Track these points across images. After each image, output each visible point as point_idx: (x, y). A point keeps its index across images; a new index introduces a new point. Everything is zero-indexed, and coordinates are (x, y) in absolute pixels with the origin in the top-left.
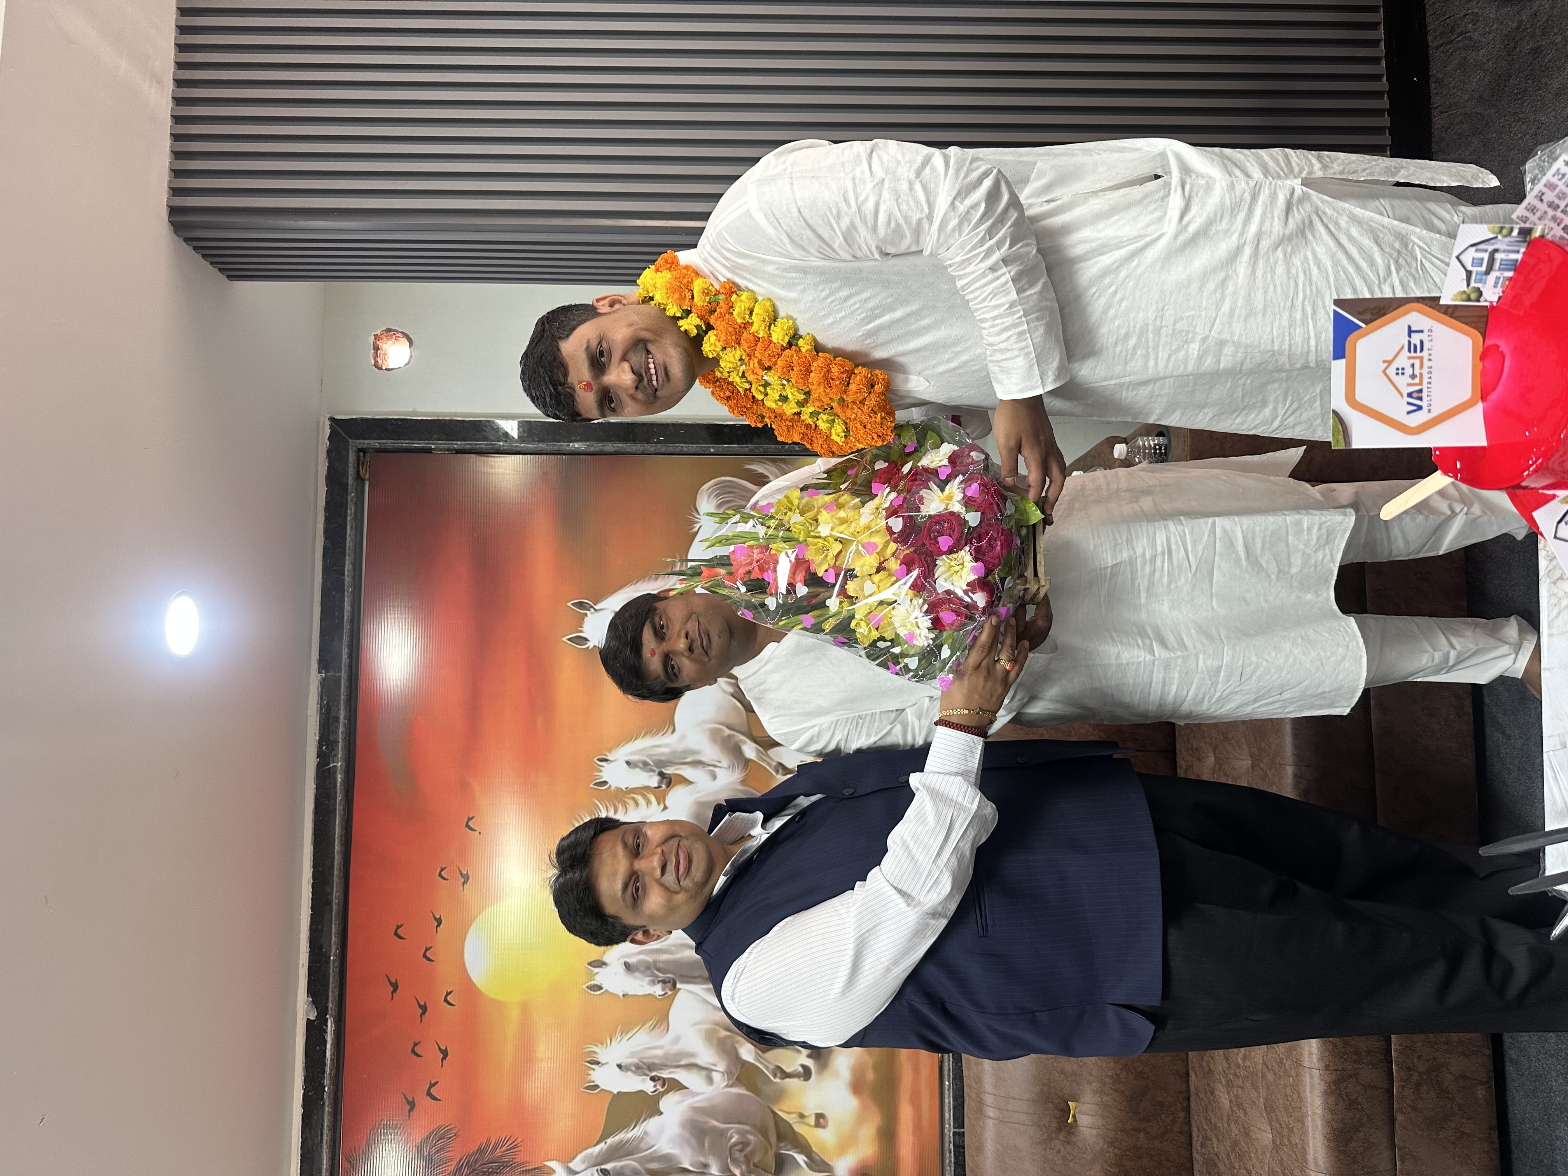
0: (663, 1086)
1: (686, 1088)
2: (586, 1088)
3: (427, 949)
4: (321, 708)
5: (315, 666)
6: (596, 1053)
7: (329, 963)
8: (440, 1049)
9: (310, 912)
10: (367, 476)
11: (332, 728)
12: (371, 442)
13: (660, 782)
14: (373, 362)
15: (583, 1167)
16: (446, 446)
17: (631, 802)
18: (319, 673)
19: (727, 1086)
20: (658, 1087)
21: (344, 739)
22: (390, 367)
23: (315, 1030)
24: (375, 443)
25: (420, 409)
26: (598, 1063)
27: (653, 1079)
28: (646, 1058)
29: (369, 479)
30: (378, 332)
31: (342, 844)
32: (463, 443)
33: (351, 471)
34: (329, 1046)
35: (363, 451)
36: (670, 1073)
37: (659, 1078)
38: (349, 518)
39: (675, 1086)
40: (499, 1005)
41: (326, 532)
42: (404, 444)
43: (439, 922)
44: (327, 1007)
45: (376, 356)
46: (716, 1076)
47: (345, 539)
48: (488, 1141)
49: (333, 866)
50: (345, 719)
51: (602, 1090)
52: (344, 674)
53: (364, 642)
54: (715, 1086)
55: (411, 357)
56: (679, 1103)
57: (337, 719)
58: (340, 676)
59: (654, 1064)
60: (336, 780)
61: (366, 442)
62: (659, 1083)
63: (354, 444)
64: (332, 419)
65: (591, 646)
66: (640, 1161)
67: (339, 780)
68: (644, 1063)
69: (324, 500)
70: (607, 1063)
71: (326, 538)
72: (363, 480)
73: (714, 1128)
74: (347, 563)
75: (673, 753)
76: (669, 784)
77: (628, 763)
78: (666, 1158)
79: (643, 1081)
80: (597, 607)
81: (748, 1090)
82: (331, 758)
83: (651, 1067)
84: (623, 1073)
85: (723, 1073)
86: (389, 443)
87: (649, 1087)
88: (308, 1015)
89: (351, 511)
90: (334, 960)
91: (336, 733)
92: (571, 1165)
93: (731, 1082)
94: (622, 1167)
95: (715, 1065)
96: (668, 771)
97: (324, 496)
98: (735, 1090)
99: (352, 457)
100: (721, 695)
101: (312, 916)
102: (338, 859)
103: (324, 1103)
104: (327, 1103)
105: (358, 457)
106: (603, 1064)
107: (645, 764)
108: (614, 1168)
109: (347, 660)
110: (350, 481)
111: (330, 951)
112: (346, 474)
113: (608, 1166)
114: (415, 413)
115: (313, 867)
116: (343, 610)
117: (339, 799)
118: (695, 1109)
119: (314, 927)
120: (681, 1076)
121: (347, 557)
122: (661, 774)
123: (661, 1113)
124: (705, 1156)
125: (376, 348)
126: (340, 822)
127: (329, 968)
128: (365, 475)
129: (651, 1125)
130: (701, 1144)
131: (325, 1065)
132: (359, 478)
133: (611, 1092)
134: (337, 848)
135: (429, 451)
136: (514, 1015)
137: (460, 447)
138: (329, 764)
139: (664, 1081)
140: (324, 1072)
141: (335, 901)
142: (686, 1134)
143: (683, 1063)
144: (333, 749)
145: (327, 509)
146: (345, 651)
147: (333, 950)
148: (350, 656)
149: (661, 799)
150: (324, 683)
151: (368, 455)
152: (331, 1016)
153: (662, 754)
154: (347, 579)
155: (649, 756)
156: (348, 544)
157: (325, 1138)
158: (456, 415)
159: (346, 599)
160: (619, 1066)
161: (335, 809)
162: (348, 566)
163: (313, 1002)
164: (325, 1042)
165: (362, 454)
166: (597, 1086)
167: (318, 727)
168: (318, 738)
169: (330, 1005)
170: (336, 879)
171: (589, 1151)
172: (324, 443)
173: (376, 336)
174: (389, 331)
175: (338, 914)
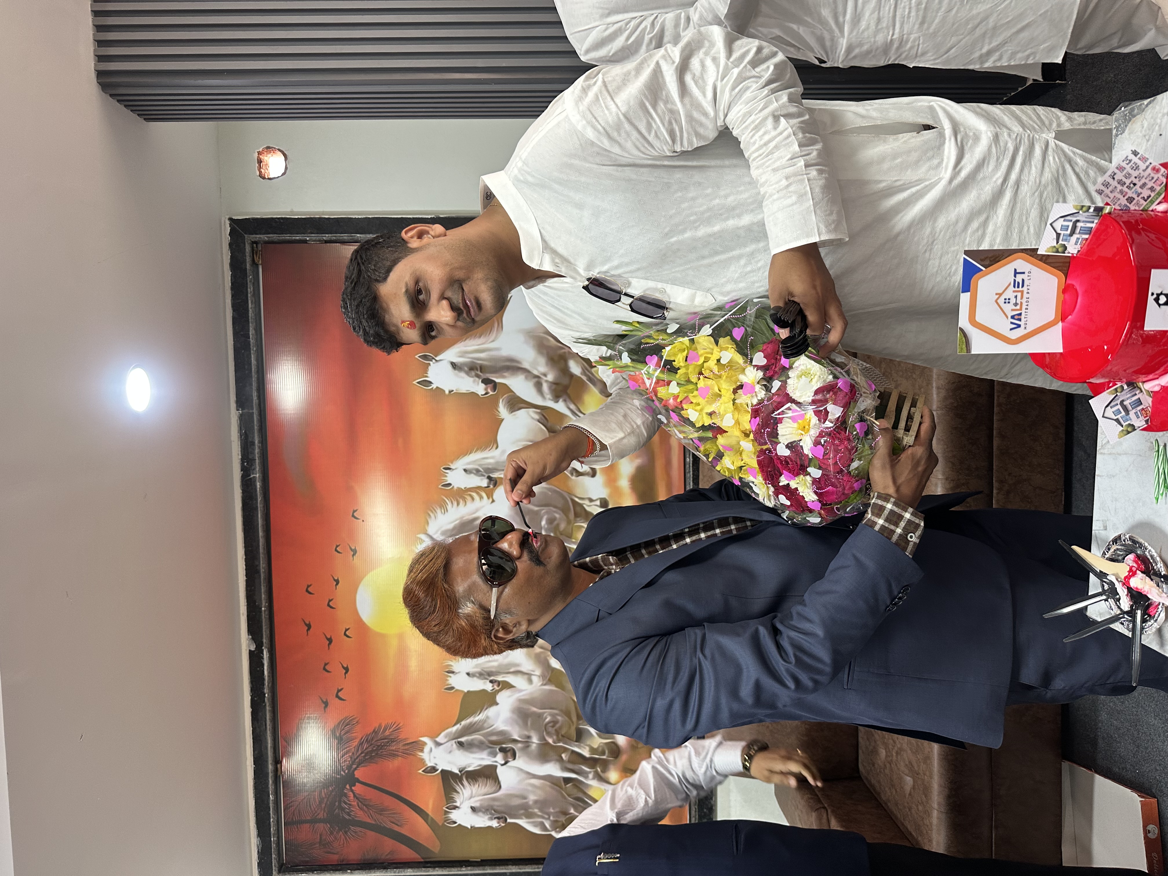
0: (499, 686)
1: (513, 687)
2: (446, 689)
3: (330, 601)
4: (241, 436)
5: (233, 405)
6: (451, 666)
7: (261, 612)
8: (343, 667)
9: (245, 578)
10: (260, 262)
11: (250, 450)
12: (262, 236)
13: (489, 483)
14: (258, 173)
15: (446, 740)
16: (317, 238)
18: (237, 410)
19: (542, 685)
20: (495, 687)
21: (260, 457)
22: (271, 176)
23: (255, 658)
24: (265, 237)
25: (296, 209)
26: (453, 672)
27: (491, 682)
28: (487, 668)
29: (262, 264)
30: (261, 150)
31: (264, 531)
32: (330, 235)
33: (248, 259)
34: (266, 667)
35: (256, 243)
36: (503, 677)
37: (496, 681)
38: (249, 295)
39: (507, 686)
40: (383, 636)
41: (233, 306)
42: (287, 237)
43: (337, 582)
44: (262, 642)
45: (260, 167)
46: (535, 679)
47: (248, 311)
48: (380, 726)
49: (259, 546)
50: (259, 443)
51: (457, 690)
52: (255, 411)
53: (269, 387)
54: (534, 685)
55: (286, 168)
56: (510, 696)
57: (253, 443)
58: (253, 413)
59: (492, 672)
60: (256, 486)
61: (258, 236)
62: (496, 684)
63: (249, 238)
64: (231, 219)
65: (435, 387)
66: (483, 735)
67: (258, 486)
68: (485, 672)
69: (230, 282)
70: (459, 672)
71: (234, 311)
72: (257, 265)
73: (534, 713)
74: (251, 329)
75: (497, 463)
76: (495, 485)
77: (465, 470)
78: (502, 733)
79: (485, 683)
80: (437, 359)
81: (556, 687)
82: (251, 472)
83: (490, 674)
84: (471, 678)
85: (539, 676)
86: (275, 237)
87: (489, 687)
88: (249, 647)
89: (250, 289)
90: (265, 611)
91: (253, 453)
92: (438, 739)
93: (545, 682)
94: (472, 740)
95: (533, 671)
96: (495, 475)
97: (230, 278)
98: (547, 687)
99: (248, 248)
100: (530, 421)
101: (247, 581)
102: (262, 541)
103: (265, 705)
104: (267, 704)
105: (252, 248)
106: (457, 673)
107: (478, 471)
108: (467, 740)
109: (257, 401)
110: (248, 266)
111: (261, 604)
112: (245, 261)
113: (463, 739)
114: (292, 213)
115: (245, 547)
116: (250, 364)
117: (259, 500)
118: (521, 701)
119: (249, 588)
120: (511, 679)
121: (251, 325)
122: (489, 478)
123: (497, 704)
124: (528, 730)
125: (260, 161)
126: (261, 516)
127: (261, 615)
128: (259, 261)
129: (491, 712)
130: (525, 723)
131: (264, 679)
132: (254, 264)
133: (462, 691)
134: (261, 534)
135: (305, 242)
136: (394, 643)
137: (328, 239)
138: (250, 475)
139: (499, 683)
140: (263, 684)
141: (262, 570)
142: (515, 717)
143: (512, 670)
144: (252, 465)
145: (232, 289)
146: (255, 394)
147: (264, 604)
148: (259, 397)
149: (490, 495)
150: (241, 417)
151: (259, 246)
152: (266, 647)
153: (489, 464)
154: (252, 341)
155: (480, 465)
156: (250, 315)
157: (268, 727)
158: (324, 213)
159: (252, 356)
160: (468, 674)
161: (257, 507)
162: (252, 332)
163: (253, 639)
164: (263, 665)
165: (255, 245)
166: (453, 688)
167: (240, 449)
168: (240, 457)
169: (264, 641)
170: (261, 555)
171: (449, 730)
172: (226, 238)
173: (259, 153)
174: (268, 148)
175: (265, 579)
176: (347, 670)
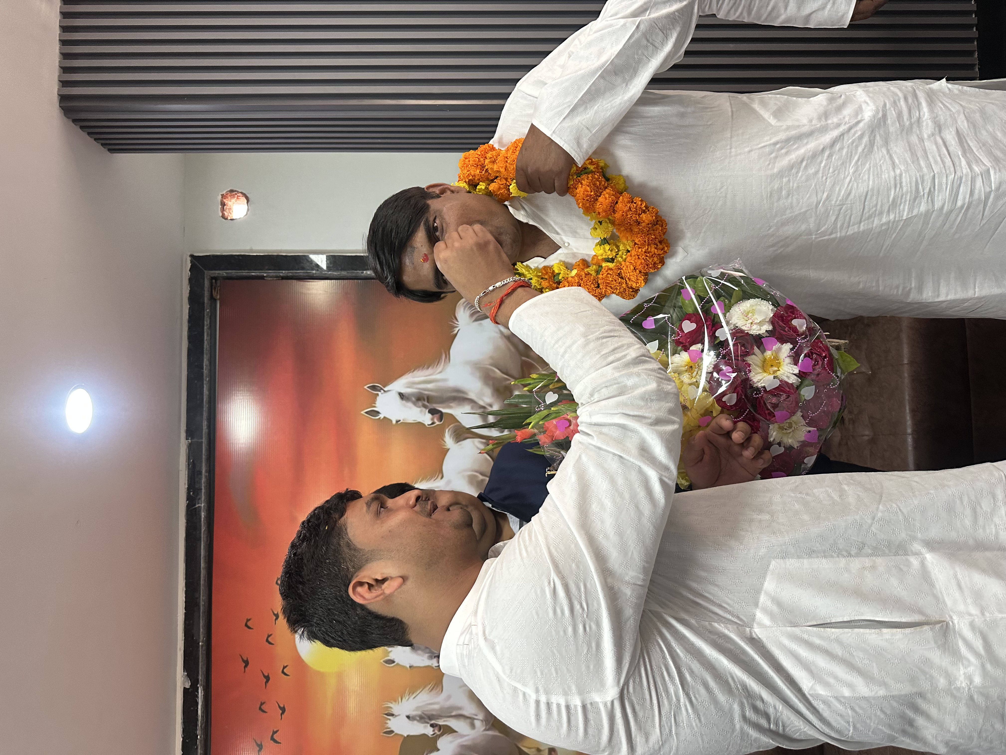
0: (439, 730)
1: (456, 732)
2: (385, 733)
4: (189, 465)
5: (183, 435)
6: (391, 708)
7: (198, 647)
8: (279, 707)
9: (184, 611)
11: (197, 480)
12: (220, 272)
14: (221, 214)
16: (274, 274)
18: (187, 439)
19: (485, 730)
20: (436, 731)
21: (205, 487)
22: (234, 218)
23: (189, 696)
24: (223, 273)
25: (254, 248)
26: (392, 715)
27: (432, 726)
28: (427, 711)
29: (219, 299)
30: (224, 192)
31: (205, 562)
32: (287, 272)
33: (206, 294)
34: (200, 707)
35: (216, 278)
36: (444, 721)
37: (437, 725)
38: (205, 328)
40: (321, 675)
41: (190, 337)
42: (245, 273)
43: (277, 616)
44: (198, 680)
45: (223, 210)
46: (478, 723)
47: (203, 343)
49: (200, 578)
50: (206, 472)
51: (396, 734)
52: (204, 441)
53: (219, 416)
54: (476, 730)
55: (248, 210)
56: (451, 742)
57: (200, 473)
58: (202, 442)
59: (433, 715)
60: (201, 516)
61: (217, 272)
62: (437, 729)
63: (208, 273)
64: (192, 256)
65: (382, 417)
67: (203, 516)
68: (425, 714)
69: (188, 314)
70: (399, 715)
71: (190, 342)
72: (215, 300)
74: (205, 360)
79: (425, 727)
80: (386, 389)
81: (500, 732)
82: (197, 501)
83: (431, 717)
84: (411, 722)
85: (482, 721)
86: (233, 273)
87: (429, 731)
88: (184, 684)
89: (207, 322)
90: (202, 645)
91: (200, 483)
93: (488, 727)
95: (476, 715)
97: (187, 311)
98: (490, 733)
99: (207, 283)
100: (475, 451)
101: (185, 614)
102: (203, 573)
103: (197, 747)
104: (199, 748)
105: (212, 283)
106: (396, 716)
109: (207, 430)
110: (206, 300)
111: (199, 638)
112: (202, 296)
114: (252, 251)
115: (186, 579)
116: (202, 394)
117: (203, 530)
118: (463, 747)
119: (187, 622)
120: (453, 723)
121: (205, 356)
123: (438, 750)
125: (223, 204)
126: (204, 546)
127: (198, 651)
128: (217, 296)
131: (197, 720)
132: (213, 299)
133: (402, 736)
134: (202, 565)
135: (262, 278)
136: (332, 682)
137: (285, 275)
138: (195, 505)
139: (440, 727)
140: (197, 725)
141: (202, 603)
143: (453, 714)
144: (198, 494)
145: (189, 321)
146: (205, 423)
148: (209, 427)
150: (190, 446)
151: (218, 282)
152: (201, 685)
154: (205, 371)
156: (205, 347)
158: (281, 251)
159: (205, 386)
160: (408, 717)
161: (201, 537)
162: (206, 362)
163: (188, 676)
164: (197, 704)
165: (214, 281)
166: (392, 732)
167: (187, 479)
168: (187, 486)
169: (200, 678)
170: (202, 587)
172: (187, 274)
173: (223, 195)
174: (232, 191)
175: (204, 612)
176: (283, 710)
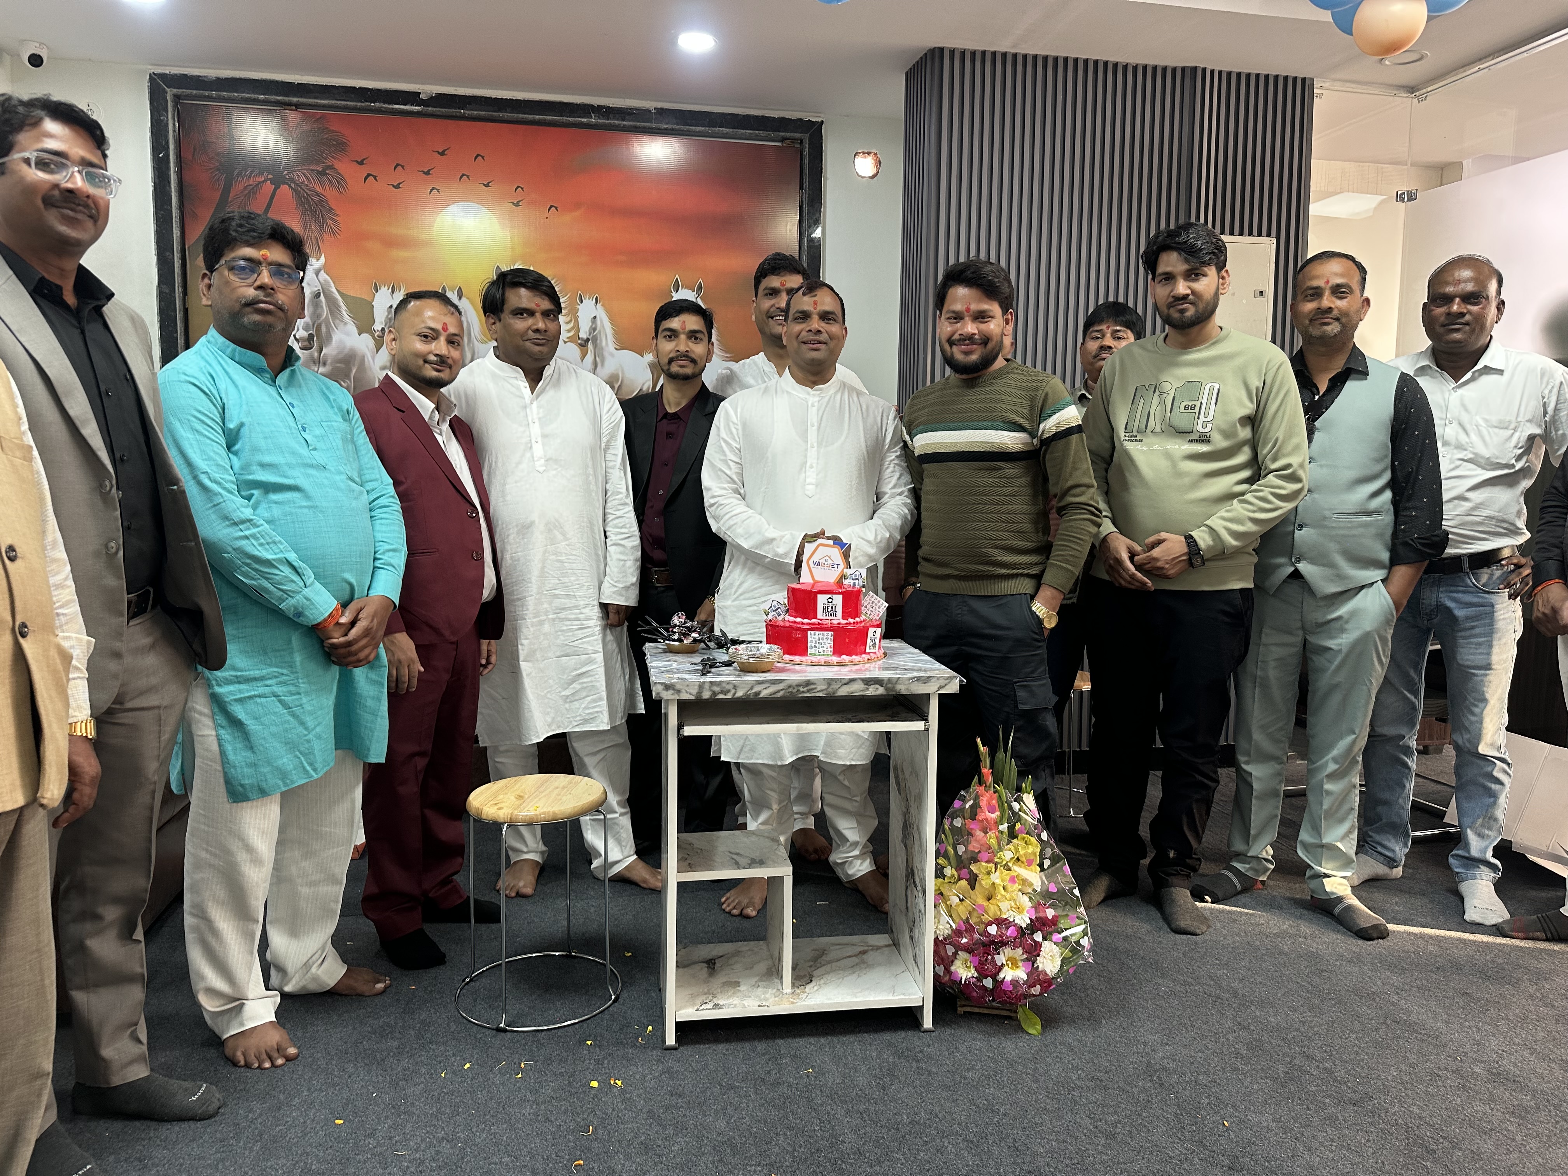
0: (378, 336)
1: (376, 352)
2: (374, 284)
4: (631, 110)
5: (660, 105)
6: (398, 291)
7: (457, 107)
10: (785, 145)
11: (617, 116)
12: (807, 150)
13: (582, 339)
14: (859, 151)
15: (321, 280)
16: (804, 199)
17: (569, 319)
18: (655, 109)
19: (379, 380)
20: (376, 333)
22: (856, 162)
23: (412, 97)
24: (806, 152)
25: (828, 182)
26: (393, 292)
27: (383, 329)
30: (878, 155)
31: (539, 120)
32: (806, 211)
33: (788, 135)
34: (402, 107)
35: (802, 142)
37: (384, 334)
38: (757, 132)
41: (748, 116)
42: (806, 171)
44: (428, 106)
45: (864, 153)
46: (386, 373)
47: (743, 129)
48: (338, 215)
49: (524, 114)
50: (624, 126)
51: (374, 295)
52: (654, 125)
54: (378, 371)
55: (863, 177)
56: (367, 347)
57: (624, 120)
58: (652, 124)
60: (582, 118)
61: (807, 146)
62: (381, 334)
63: (806, 138)
64: (822, 122)
65: (674, 295)
66: (326, 319)
67: (583, 120)
69: (769, 116)
70: (392, 298)
71: (744, 116)
72: (782, 142)
73: (351, 370)
74: (727, 130)
75: (602, 348)
76: (581, 345)
77: (595, 317)
78: (329, 337)
79: (381, 323)
80: (699, 299)
82: (598, 116)
83: (391, 328)
84: (386, 309)
86: (806, 161)
88: (424, 93)
89: (762, 133)
90: (459, 112)
91: (614, 119)
92: (322, 272)
94: (322, 307)
96: (590, 345)
97: (772, 116)
99: (797, 135)
101: (491, 99)
102: (530, 117)
103: (360, 101)
104: (361, 103)
105: (797, 139)
106: (391, 296)
107: (595, 329)
108: (321, 302)
110: (782, 134)
111: (465, 109)
112: (786, 131)
113: (322, 297)
114: (826, 179)
115: (524, 100)
117: (570, 119)
119: (482, 99)
120: (385, 349)
122: (588, 340)
123: (360, 335)
124: (331, 364)
125: (869, 153)
126: (554, 120)
127: (454, 108)
128: (786, 143)
129: (352, 328)
130: (340, 361)
131: (389, 104)
132: (784, 139)
133: (371, 300)
134: (537, 117)
135: (801, 188)
137: (803, 209)
138: (593, 113)
139: (381, 337)
140: (384, 103)
141: (501, 114)
142: (346, 351)
144: (603, 117)
145: (763, 117)
146: (669, 128)
147: (467, 112)
149: (571, 339)
150: (648, 111)
151: (799, 146)
152: (424, 110)
153: (601, 340)
154: (717, 130)
155: (600, 332)
157: (339, 102)
159: (705, 128)
160: (391, 307)
161: (563, 117)
162: (725, 130)
163: (432, 97)
164: (405, 105)
165: (800, 142)
166: (377, 291)
167: (618, 106)
168: (611, 106)
169: (430, 109)
171: (332, 285)
172: (806, 117)
173: (876, 154)
174: (880, 163)
175: (492, 116)
